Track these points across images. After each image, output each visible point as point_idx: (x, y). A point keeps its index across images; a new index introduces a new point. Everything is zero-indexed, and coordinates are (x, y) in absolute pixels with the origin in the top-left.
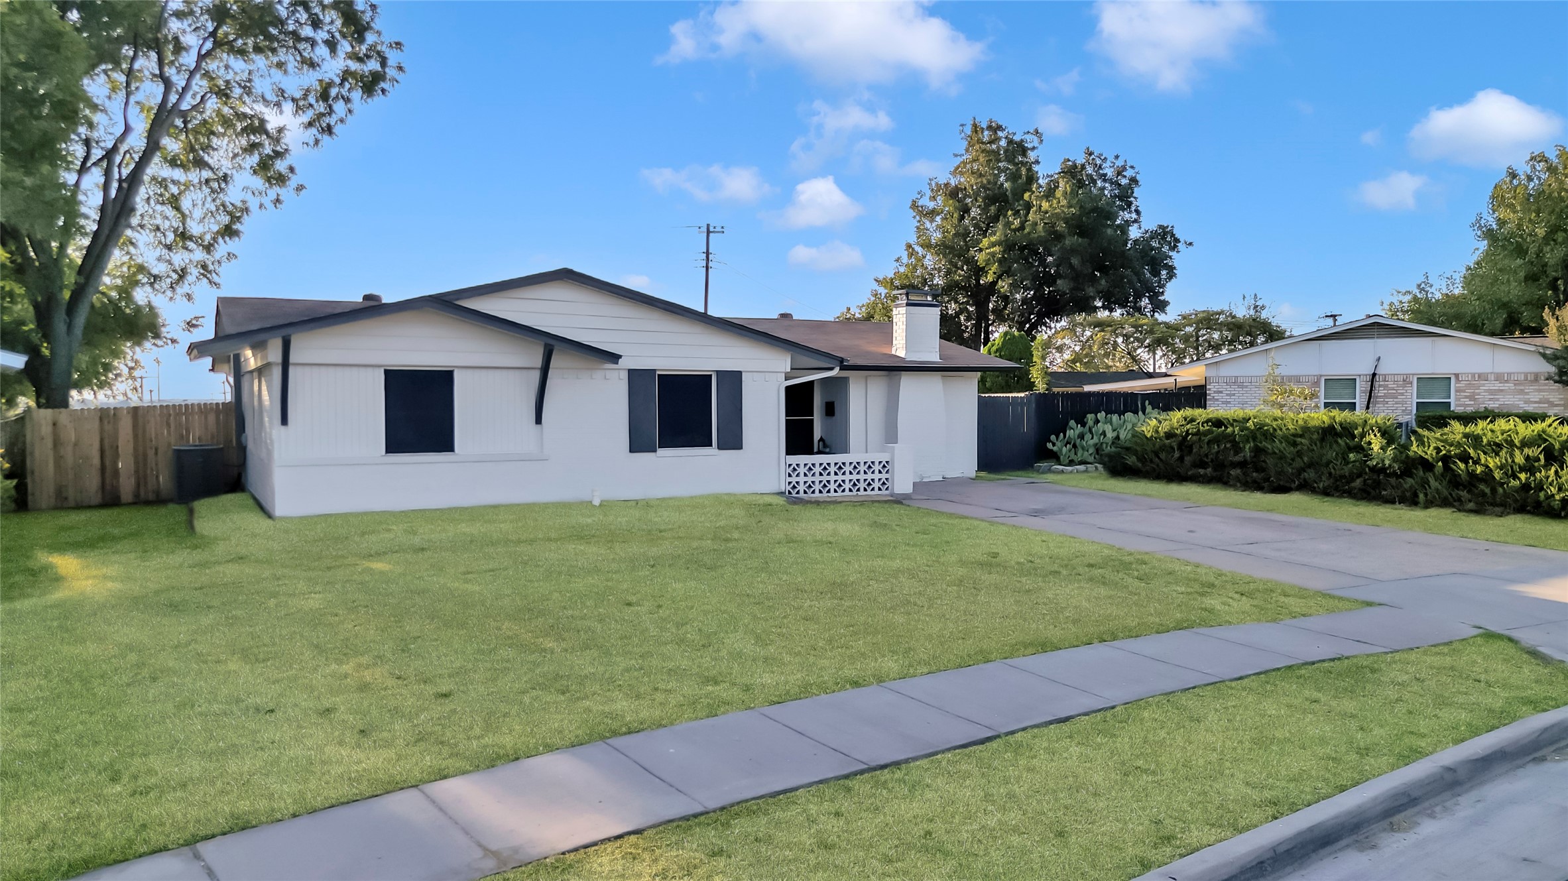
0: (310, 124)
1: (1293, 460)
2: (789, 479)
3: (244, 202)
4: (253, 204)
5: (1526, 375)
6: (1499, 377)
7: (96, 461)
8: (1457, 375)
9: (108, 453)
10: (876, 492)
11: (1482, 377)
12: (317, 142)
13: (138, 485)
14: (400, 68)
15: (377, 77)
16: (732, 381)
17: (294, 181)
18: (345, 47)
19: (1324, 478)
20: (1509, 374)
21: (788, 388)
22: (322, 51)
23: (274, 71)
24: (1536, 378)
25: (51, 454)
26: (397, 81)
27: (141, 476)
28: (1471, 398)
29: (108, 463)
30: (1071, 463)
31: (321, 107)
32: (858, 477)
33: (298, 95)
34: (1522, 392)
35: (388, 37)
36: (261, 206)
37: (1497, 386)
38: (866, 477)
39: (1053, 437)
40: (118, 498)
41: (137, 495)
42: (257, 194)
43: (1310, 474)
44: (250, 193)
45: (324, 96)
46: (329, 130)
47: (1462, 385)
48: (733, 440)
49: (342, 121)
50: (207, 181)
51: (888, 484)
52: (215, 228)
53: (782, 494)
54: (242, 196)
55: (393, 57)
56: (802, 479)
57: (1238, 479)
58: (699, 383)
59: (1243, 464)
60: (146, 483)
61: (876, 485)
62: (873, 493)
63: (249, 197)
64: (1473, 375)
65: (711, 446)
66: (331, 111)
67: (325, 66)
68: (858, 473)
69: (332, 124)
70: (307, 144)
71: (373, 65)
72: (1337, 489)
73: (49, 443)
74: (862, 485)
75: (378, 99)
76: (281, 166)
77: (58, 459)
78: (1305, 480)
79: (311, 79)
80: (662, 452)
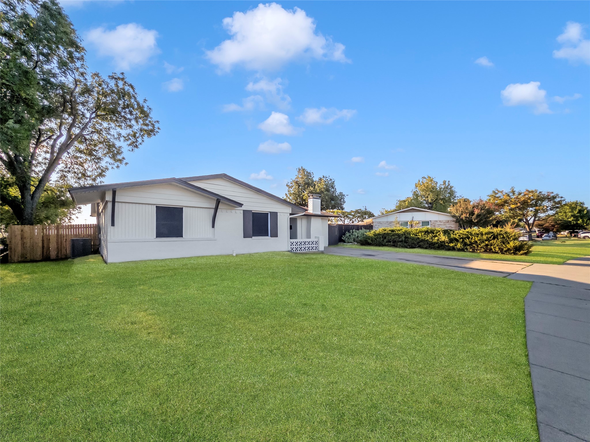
0: (130, 145)
1: (416, 240)
2: (291, 247)
3: (106, 166)
4: (110, 167)
5: (446, 221)
6: (440, 221)
7: (40, 244)
8: (431, 221)
9: (45, 241)
10: (314, 250)
11: (436, 221)
12: (132, 150)
13: (58, 253)
14: (159, 128)
15: (152, 131)
16: (275, 215)
17: (125, 161)
18: (141, 121)
19: (426, 244)
20: (442, 221)
21: (290, 218)
22: (133, 122)
23: (117, 128)
24: (448, 222)
25: (20, 242)
26: (158, 132)
27: (59, 250)
28: (434, 226)
29: (45, 245)
30: (349, 242)
31: (133, 140)
32: (310, 246)
33: (125, 136)
34: (445, 225)
35: (154, 119)
36: (112, 168)
37: (440, 223)
38: (312, 246)
39: (343, 236)
40: (50, 257)
41: (57, 256)
42: (111, 164)
43: (421, 244)
44: (108, 163)
45: (134, 136)
46: (136, 146)
47: (432, 223)
48: (275, 235)
49: (141, 144)
50: (93, 159)
51: (317, 248)
52: (96, 174)
53: (289, 251)
54: (106, 164)
55: (157, 125)
56: (294, 246)
57: (400, 245)
58: (265, 216)
59: (401, 241)
60: (61, 253)
61: (314, 248)
62: (313, 251)
63: (108, 165)
64: (434, 221)
65: (268, 236)
66: (137, 141)
67: (134, 127)
68: (310, 245)
69: (138, 144)
70: (130, 150)
71: (150, 127)
72: (430, 247)
73: (19, 237)
74: (311, 248)
75: (153, 137)
76: (119, 157)
77: (23, 244)
78: (420, 245)
79: (129, 131)
80: (253, 238)
